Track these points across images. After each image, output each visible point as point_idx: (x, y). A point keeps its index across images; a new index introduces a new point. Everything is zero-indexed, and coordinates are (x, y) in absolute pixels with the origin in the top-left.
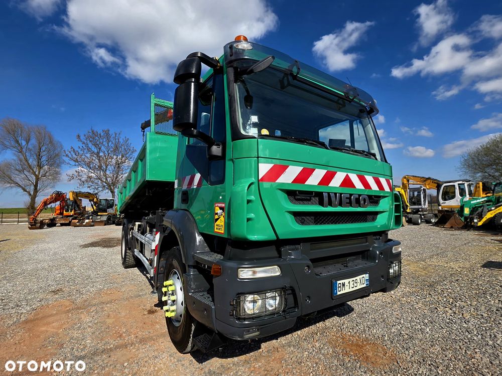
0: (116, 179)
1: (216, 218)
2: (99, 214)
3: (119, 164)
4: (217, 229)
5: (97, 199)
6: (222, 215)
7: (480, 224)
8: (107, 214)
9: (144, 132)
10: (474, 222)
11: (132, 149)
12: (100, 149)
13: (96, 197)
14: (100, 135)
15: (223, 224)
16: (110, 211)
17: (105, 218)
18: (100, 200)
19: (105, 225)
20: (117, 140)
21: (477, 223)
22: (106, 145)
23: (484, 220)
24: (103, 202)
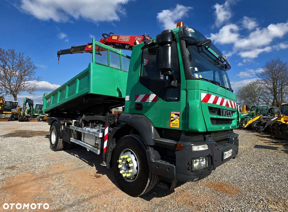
0: (18, 87)
1: (171, 120)
2: (4, 112)
3: (22, 76)
4: (172, 125)
5: (3, 101)
6: (177, 118)
7: (245, 126)
8: (11, 112)
9: (59, 57)
10: (243, 125)
11: (33, 66)
12: (6, 63)
13: (2, 100)
14: (7, 53)
15: (178, 123)
16: (14, 111)
17: (9, 116)
18: (6, 102)
19: (9, 121)
20: (21, 59)
21: (244, 126)
22: (12, 61)
23: (247, 124)
24: (8, 104)
